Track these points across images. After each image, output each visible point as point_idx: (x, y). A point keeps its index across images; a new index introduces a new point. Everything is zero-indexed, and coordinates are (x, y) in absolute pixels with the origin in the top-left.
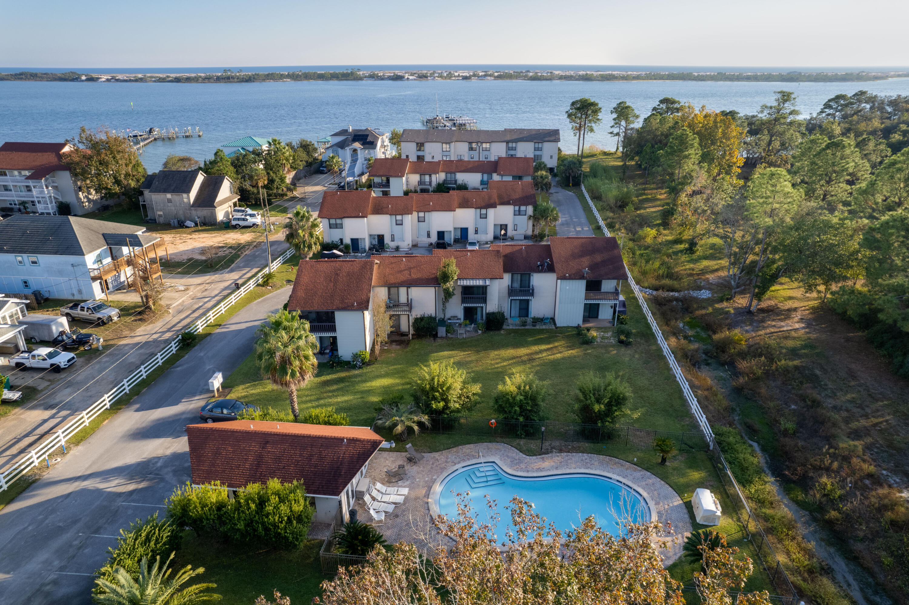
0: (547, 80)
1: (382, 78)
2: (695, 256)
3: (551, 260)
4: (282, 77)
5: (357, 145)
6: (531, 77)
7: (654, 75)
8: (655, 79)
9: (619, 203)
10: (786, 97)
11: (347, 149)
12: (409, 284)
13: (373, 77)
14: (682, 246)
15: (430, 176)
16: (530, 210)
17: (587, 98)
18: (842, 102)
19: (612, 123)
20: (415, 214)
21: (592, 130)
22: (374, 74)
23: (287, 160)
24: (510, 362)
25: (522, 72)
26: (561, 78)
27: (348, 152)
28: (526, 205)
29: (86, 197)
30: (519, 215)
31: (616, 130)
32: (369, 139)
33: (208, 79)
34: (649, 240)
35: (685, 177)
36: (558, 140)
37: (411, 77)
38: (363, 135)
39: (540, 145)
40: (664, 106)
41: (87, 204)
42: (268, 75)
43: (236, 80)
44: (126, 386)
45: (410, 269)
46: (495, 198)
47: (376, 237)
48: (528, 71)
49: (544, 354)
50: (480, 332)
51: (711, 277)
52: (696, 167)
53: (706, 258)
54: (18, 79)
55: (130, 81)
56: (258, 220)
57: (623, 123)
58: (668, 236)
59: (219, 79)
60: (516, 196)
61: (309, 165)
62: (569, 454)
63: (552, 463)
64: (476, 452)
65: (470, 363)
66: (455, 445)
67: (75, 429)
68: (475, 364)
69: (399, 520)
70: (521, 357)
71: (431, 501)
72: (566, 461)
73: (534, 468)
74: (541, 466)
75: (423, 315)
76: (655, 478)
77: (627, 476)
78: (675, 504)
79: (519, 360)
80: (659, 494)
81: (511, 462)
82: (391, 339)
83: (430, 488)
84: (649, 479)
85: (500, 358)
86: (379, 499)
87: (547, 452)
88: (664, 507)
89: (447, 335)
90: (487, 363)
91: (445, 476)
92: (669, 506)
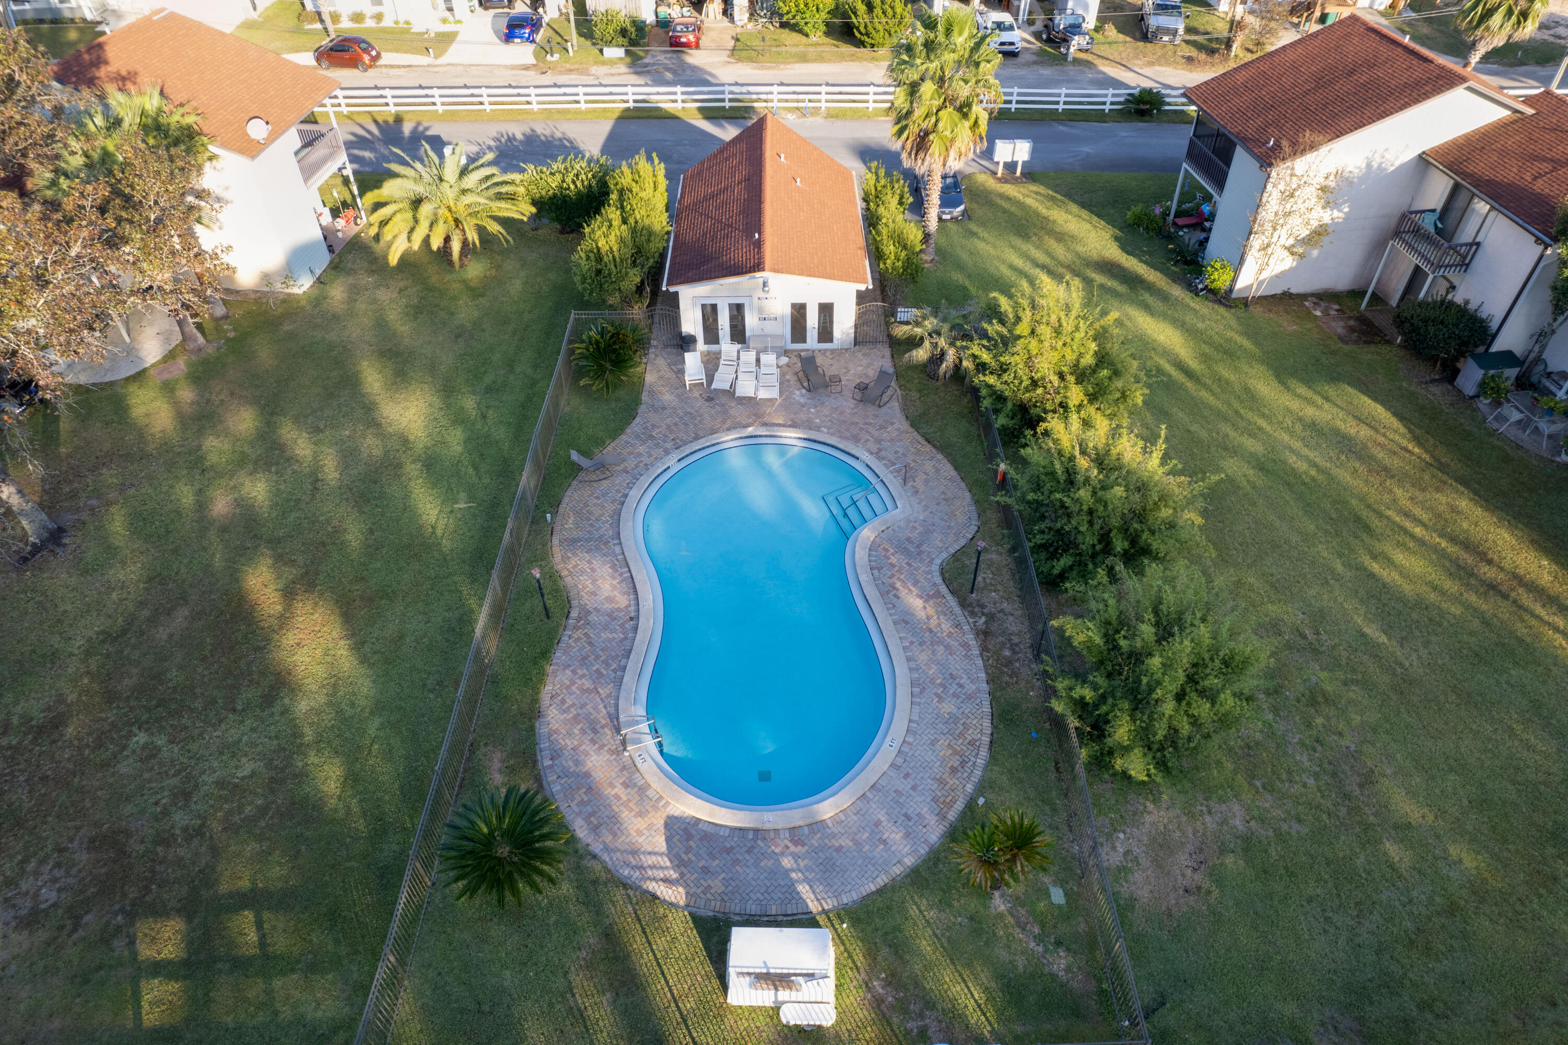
24: (1444, 544)
50: (1565, 458)
62: (976, 652)
63: (922, 615)
64: (926, 482)
65: (1360, 458)
66: (944, 448)
67: (854, 101)
68: (1362, 469)
69: (700, 403)
70: (1490, 562)
71: (750, 430)
72: (941, 642)
73: (894, 580)
74: (903, 592)
75: (1472, 306)
76: (916, 850)
77: (907, 776)
78: (803, 889)
79: (1469, 559)
80: (839, 849)
81: (908, 539)
82: (1369, 315)
83: (790, 426)
84: (907, 835)
85: (1439, 516)
86: (741, 369)
87: (970, 605)
88: (782, 853)
89: (1477, 396)
90: (1390, 491)
91: (829, 442)
92: (793, 870)
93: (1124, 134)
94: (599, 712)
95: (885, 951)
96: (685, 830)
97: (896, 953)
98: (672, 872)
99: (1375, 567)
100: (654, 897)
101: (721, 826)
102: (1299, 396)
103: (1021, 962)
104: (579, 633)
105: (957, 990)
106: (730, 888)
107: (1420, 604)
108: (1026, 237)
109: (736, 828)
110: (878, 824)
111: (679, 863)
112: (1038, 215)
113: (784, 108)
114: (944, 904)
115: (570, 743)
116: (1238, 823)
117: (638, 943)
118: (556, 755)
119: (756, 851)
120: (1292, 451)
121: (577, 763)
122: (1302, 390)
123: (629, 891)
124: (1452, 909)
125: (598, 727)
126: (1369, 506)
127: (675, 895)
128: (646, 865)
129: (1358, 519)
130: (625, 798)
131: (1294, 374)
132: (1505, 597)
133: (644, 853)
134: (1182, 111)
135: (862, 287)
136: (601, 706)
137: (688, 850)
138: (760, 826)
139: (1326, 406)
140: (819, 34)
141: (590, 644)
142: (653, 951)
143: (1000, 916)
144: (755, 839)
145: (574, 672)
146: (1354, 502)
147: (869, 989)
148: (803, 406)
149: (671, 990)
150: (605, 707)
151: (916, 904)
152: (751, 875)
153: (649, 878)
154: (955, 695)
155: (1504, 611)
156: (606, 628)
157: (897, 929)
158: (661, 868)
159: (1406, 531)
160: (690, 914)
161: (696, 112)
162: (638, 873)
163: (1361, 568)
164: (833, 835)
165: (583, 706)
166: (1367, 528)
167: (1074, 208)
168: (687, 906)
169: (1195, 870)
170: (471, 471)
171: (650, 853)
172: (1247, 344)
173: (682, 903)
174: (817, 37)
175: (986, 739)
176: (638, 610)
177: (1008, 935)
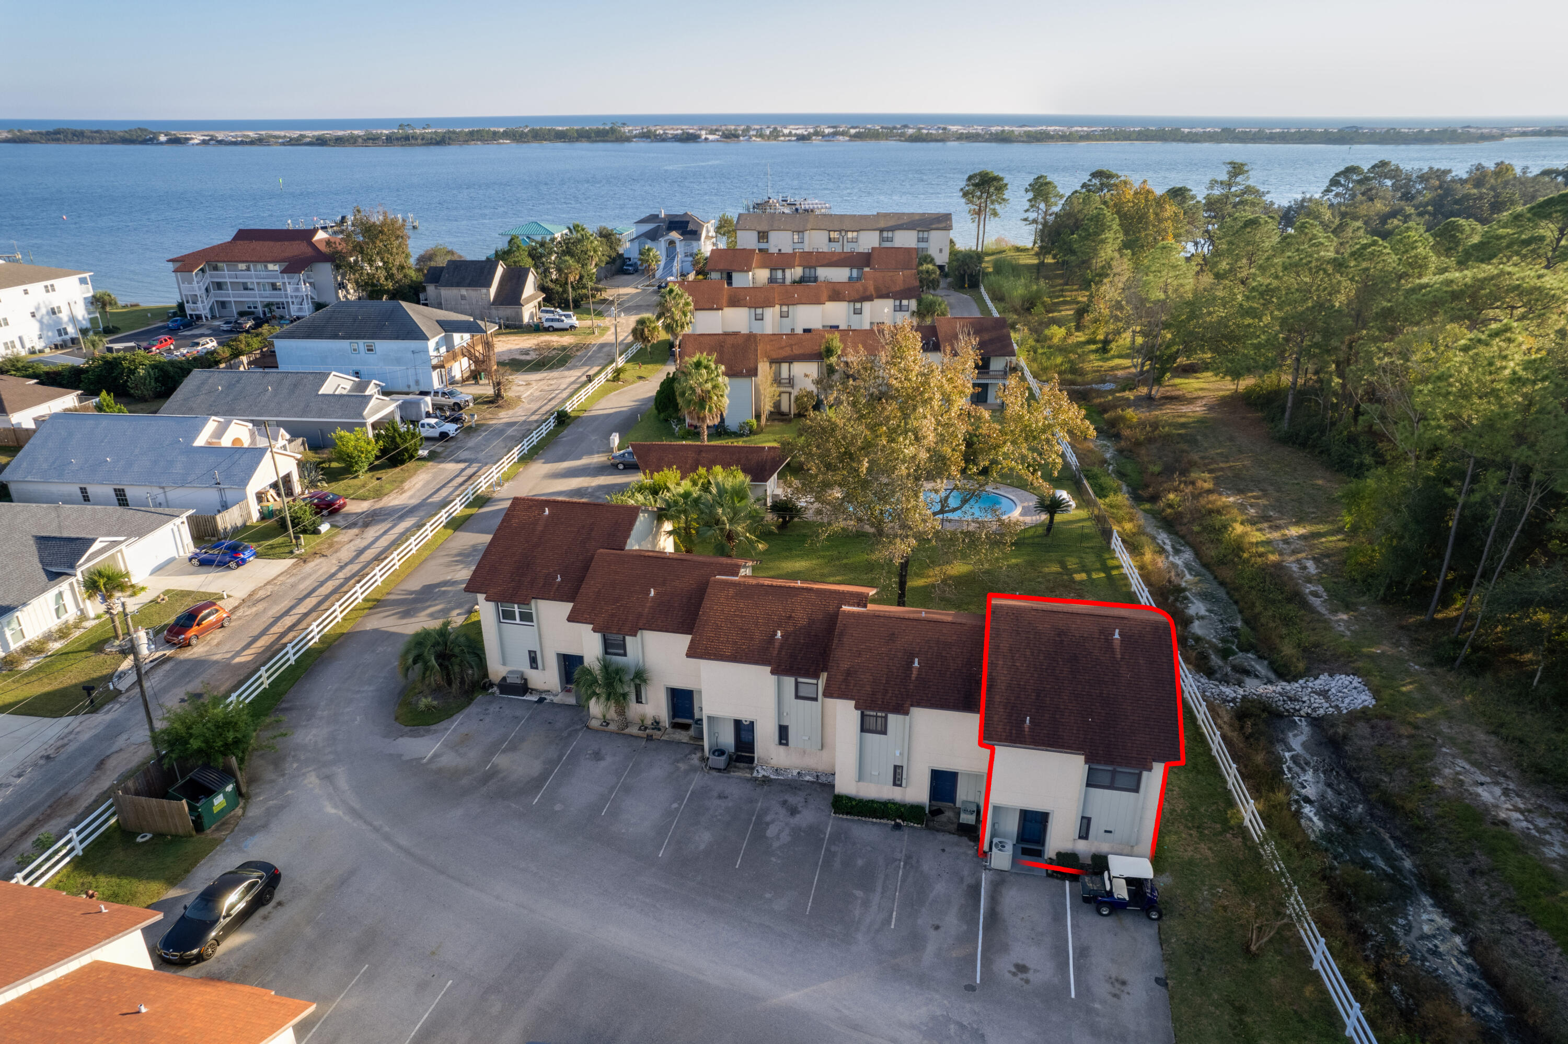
0: (937, 141)
1: (663, 139)
2: (1109, 355)
3: (937, 338)
4: (495, 136)
5: (675, 235)
6: (911, 136)
7: (1115, 133)
8: (1117, 139)
9: (1027, 305)
10: (1237, 169)
11: (662, 240)
12: (791, 360)
13: (648, 137)
14: (1093, 347)
15: (784, 271)
16: (913, 304)
17: (989, 170)
18: (1355, 177)
19: (1027, 205)
20: (777, 307)
21: (995, 214)
22: (649, 131)
23: (595, 251)
25: (895, 128)
26: (960, 137)
27: (663, 243)
28: (908, 298)
30: (901, 310)
31: (1032, 215)
32: (691, 227)
33: (371, 140)
34: (1056, 340)
35: (1103, 267)
36: (948, 228)
37: (711, 137)
38: (682, 222)
39: (926, 235)
40: (1096, 181)
42: (471, 133)
43: (419, 141)
44: (525, 446)
45: (791, 346)
46: (871, 289)
48: (906, 126)
51: (1120, 373)
52: (1117, 255)
53: (1120, 356)
54: (53, 140)
55: (242, 143)
56: (574, 321)
57: (1042, 206)
58: (1081, 337)
59: (390, 140)
60: (898, 287)
61: (612, 261)
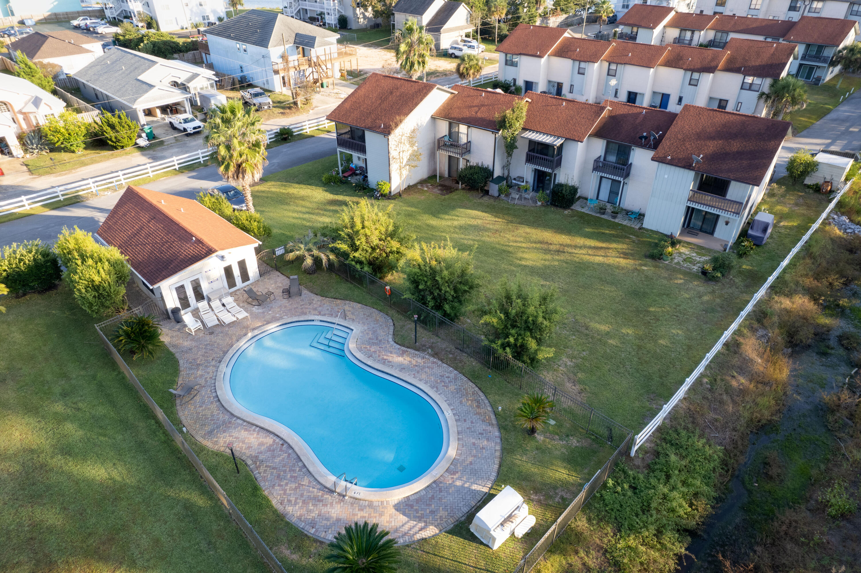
3: (665, 134)
12: (471, 122)
15: (693, 32)
20: (605, 64)
24: (535, 245)
28: (764, 76)
29: (363, 13)
30: (749, 89)
41: (362, 20)
47: (556, 85)
49: (584, 251)
50: (539, 203)
60: (755, 65)
62: (440, 363)
63: (406, 362)
64: (353, 314)
65: (486, 231)
66: (345, 298)
67: (137, 176)
68: (490, 234)
69: (208, 337)
70: (551, 244)
71: (250, 335)
72: (424, 367)
73: (381, 356)
74: (390, 359)
75: (480, 165)
76: (496, 443)
77: (465, 420)
78: (475, 487)
79: (545, 246)
80: (471, 463)
81: (370, 339)
82: (442, 183)
83: (267, 324)
84: (488, 440)
85: (525, 237)
86: (216, 312)
87: (420, 348)
88: (453, 482)
89: (500, 195)
90: (505, 237)
91: (294, 320)
92: (464, 484)
93: (285, 150)
94: (313, 492)
95: (524, 483)
96: (406, 505)
97: (528, 481)
98: (420, 524)
99: (523, 263)
100: (424, 540)
101: (419, 492)
102: (448, 219)
103: (564, 451)
104: (262, 469)
105: (558, 475)
106: (449, 510)
107: (546, 267)
108: (287, 204)
109: (426, 488)
110: (474, 444)
111: (420, 519)
112: (283, 194)
113: (100, 190)
114: (525, 452)
115: (314, 514)
116: (569, 363)
117: (438, 561)
118: (313, 524)
119: (443, 489)
120: (463, 239)
121: (327, 519)
122: (447, 217)
123: (412, 546)
124: (640, 347)
125: (320, 498)
126: (503, 245)
127: (431, 531)
128: (406, 531)
129: (504, 251)
130: (367, 515)
131: (439, 213)
132: (564, 252)
133: (400, 528)
134: (300, 134)
135: (256, 245)
136: (311, 489)
137: (417, 511)
138: (435, 479)
139: (459, 218)
140: (81, 149)
141: (274, 468)
142: (447, 558)
143: (544, 441)
144: (438, 486)
145: (279, 485)
146: (497, 246)
147: (532, 500)
148: (263, 313)
149: (470, 566)
150: (313, 488)
151: (516, 459)
152: (451, 499)
153: (413, 535)
154: (450, 382)
155: (567, 257)
156: (274, 457)
157: (520, 473)
158: (414, 527)
159: (521, 247)
160: (445, 532)
161: (42, 208)
162: (407, 537)
163: (520, 265)
164: (464, 461)
165: (302, 495)
166: (509, 252)
167: (297, 186)
168: (440, 531)
169: (575, 385)
170: (102, 438)
171: (403, 526)
172: (413, 209)
173: (437, 532)
174: (80, 151)
175: (477, 389)
176: (282, 439)
177: (552, 445)
